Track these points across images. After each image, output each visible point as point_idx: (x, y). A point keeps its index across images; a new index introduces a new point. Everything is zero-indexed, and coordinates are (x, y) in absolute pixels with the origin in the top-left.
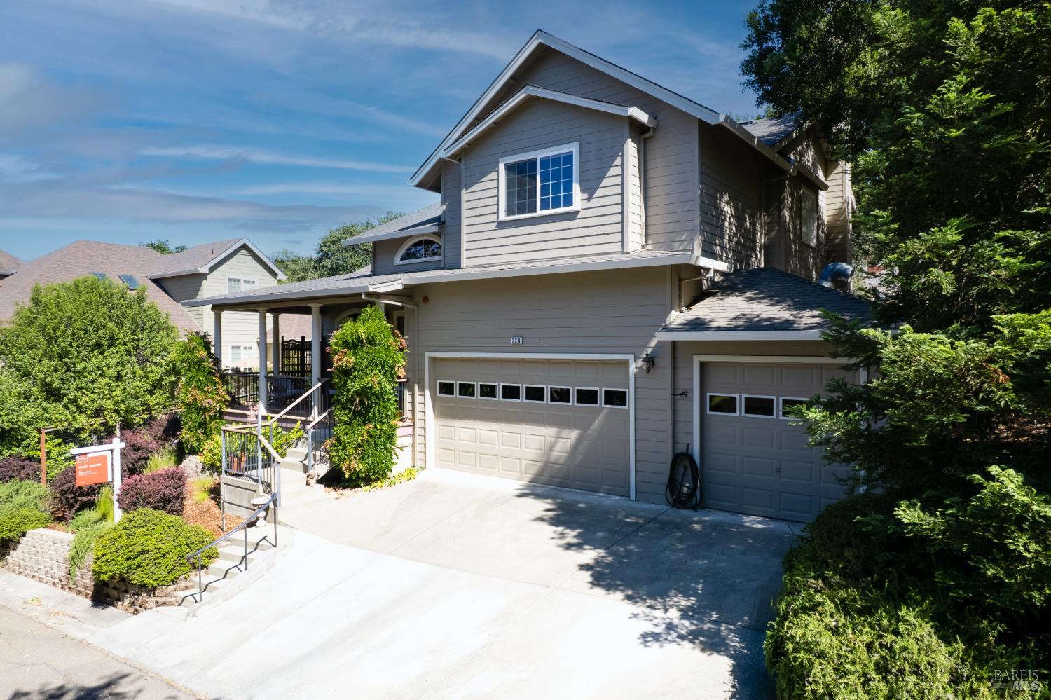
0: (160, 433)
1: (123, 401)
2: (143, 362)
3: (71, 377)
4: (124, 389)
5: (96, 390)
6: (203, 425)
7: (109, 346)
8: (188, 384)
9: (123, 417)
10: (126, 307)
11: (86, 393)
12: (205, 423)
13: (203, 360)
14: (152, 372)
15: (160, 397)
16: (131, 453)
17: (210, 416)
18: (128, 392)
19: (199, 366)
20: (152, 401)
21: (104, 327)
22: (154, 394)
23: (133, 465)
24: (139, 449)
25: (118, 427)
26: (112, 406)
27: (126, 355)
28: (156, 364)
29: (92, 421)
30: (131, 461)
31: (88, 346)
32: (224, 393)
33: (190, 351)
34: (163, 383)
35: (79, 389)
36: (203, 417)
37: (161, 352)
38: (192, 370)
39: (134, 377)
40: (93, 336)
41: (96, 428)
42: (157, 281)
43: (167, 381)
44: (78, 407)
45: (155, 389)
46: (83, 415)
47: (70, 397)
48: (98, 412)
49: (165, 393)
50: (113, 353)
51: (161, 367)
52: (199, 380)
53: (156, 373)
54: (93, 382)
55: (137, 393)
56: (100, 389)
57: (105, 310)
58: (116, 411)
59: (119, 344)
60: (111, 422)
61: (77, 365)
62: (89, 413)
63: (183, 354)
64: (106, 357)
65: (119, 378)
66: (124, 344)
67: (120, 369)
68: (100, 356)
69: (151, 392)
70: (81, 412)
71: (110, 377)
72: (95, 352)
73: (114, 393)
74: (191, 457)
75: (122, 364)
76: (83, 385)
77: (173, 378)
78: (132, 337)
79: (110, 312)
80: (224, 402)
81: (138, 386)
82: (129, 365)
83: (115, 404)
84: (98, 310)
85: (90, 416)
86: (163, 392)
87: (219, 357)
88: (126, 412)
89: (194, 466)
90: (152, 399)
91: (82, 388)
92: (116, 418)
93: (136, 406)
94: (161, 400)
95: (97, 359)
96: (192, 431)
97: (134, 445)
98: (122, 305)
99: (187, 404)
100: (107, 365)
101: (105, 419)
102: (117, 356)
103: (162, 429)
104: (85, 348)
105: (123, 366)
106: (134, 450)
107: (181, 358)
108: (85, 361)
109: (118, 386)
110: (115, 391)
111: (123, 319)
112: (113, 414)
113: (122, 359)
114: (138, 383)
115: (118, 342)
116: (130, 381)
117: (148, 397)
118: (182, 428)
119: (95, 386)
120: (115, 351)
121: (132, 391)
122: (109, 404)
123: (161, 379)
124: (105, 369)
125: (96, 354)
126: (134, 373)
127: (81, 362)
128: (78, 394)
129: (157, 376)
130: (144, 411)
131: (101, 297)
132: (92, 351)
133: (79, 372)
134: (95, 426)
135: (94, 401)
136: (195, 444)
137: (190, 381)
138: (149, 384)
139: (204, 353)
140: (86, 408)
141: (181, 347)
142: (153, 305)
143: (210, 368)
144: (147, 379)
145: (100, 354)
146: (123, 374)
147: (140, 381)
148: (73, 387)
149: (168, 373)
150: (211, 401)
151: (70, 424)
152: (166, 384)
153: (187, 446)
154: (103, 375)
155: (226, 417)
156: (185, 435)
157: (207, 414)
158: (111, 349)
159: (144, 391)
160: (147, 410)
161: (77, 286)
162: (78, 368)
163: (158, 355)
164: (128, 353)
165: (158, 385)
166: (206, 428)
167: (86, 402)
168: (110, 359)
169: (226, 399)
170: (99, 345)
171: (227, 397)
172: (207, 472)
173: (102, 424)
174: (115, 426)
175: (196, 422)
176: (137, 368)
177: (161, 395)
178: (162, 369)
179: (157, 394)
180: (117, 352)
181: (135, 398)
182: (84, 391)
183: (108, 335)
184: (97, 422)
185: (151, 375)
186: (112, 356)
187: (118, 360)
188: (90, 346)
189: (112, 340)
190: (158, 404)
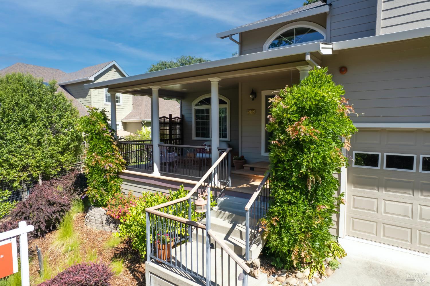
0: (70, 185)
1: (42, 160)
2: (56, 132)
3: (4, 143)
4: (43, 152)
5: (23, 153)
6: (105, 183)
7: (32, 122)
8: (92, 150)
9: (43, 170)
10: (43, 95)
11: (16, 155)
12: (107, 182)
13: (103, 131)
14: (62, 140)
15: (68, 156)
16: (47, 207)
17: (110, 176)
18: (46, 154)
19: (100, 136)
20: (63, 159)
21: (27, 108)
22: (64, 154)
23: (49, 217)
24: (53, 204)
25: (40, 177)
26: (34, 164)
27: (44, 128)
28: (64, 134)
29: (21, 174)
30: (48, 214)
31: (15, 121)
32: (121, 158)
33: (92, 124)
34: (70, 147)
35: (10, 152)
36: (105, 177)
37: (68, 125)
38: (94, 139)
39: (50, 143)
40: (19, 114)
41: (24, 179)
42: (64, 87)
43: (73, 146)
44: (11, 165)
45: (64, 151)
46: (14, 171)
47: (3, 158)
48: (25, 168)
49: (71, 154)
50: (35, 127)
51: (68, 136)
52: (101, 147)
53: (65, 140)
54: (20, 147)
55: (52, 154)
56: (26, 152)
57: (27, 95)
58: (38, 167)
59: (39, 120)
60: (35, 175)
61: (8, 134)
62: (18, 169)
63: (87, 126)
64: (29, 129)
65: (39, 144)
66: (42, 120)
67: (40, 137)
68: (25, 128)
69: (62, 154)
70: (13, 168)
71: (33, 144)
72: (21, 126)
73: (36, 155)
74: (96, 209)
75: (41, 134)
76: (13, 149)
77: (76, 144)
78: (47, 115)
79: (31, 97)
80: (121, 165)
81: (53, 149)
82: (46, 135)
83: (37, 162)
84: (22, 96)
85: (19, 171)
86: (70, 153)
87: (114, 129)
88: (46, 167)
89: (99, 216)
90: (63, 157)
91: (12, 152)
92: (38, 172)
93: (52, 163)
94: (69, 158)
95: (22, 131)
96: (96, 188)
97: (49, 201)
98: (40, 93)
99: (91, 167)
100: (31, 135)
101: (30, 172)
102: (37, 128)
103: (71, 182)
104: (13, 123)
105: (43, 136)
106: (50, 204)
107: (85, 130)
108: (14, 132)
109: (39, 149)
110: (37, 153)
111: (41, 103)
112: (36, 169)
113: (41, 131)
114: (53, 147)
115: (38, 119)
116: (47, 146)
117: (60, 156)
118: (88, 186)
119: (22, 150)
120: (36, 125)
121: (48, 153)
122: (33, 162)
123: (69, 144)
124: (29, 138)
125: (22, 127)
126: (50, 140)
127: (11, 133)
128: (10, 156)
129: (65, 143)
130: (57, 166)
131: (24, 87)
132: (19, 125)
133: (9, 140)
134: (23, 178)
135: (21, 160)
136: (99, 199)
137: (94, 148)
138: (60, 147)
139: (103, 126)
140: (16, 165)
141: (85, 121)
142: (61, 95)
143: (108, 137)
144: (59, 144)
145: (25, 127)
146: (42, 141)
147: (54, 146)
148: (5, 151)
149: (73, 140)
150: (111, 164)
151: (4, 177)
152: (72, 148)
153: (93, 200)
154: (28, 142)
155: (122, 177)
156: (91, 191)
157: (108, 174)
158: (33, 124)
159: (57, 153)
160: (60, 165)
161: (7, 79)
162: (9, 137)
163: (66, 128)
164: (45, 126)
165: (66, 149)
166: (107, 186)
167: (16, 161)
168: (32, 131)
169: (123, 162)
170: (24, 121)
171: (123, 161)
172: (111, 224)
173: (28, 176)
174: (38, 177)
175: (99, 181)
176: (52, 137)
177: (69, 155)
178: (69, 137)
179: (66, 154)
180: (38, 126)
181: (51, 157)
182: (14, 153)
183: (29, 113)
184: (25, 175)
185: (62, 142)
186: (34, 128)
187: (38, 131)
188: (17, 122)
189: (34, 118)
190: (67, 161)
